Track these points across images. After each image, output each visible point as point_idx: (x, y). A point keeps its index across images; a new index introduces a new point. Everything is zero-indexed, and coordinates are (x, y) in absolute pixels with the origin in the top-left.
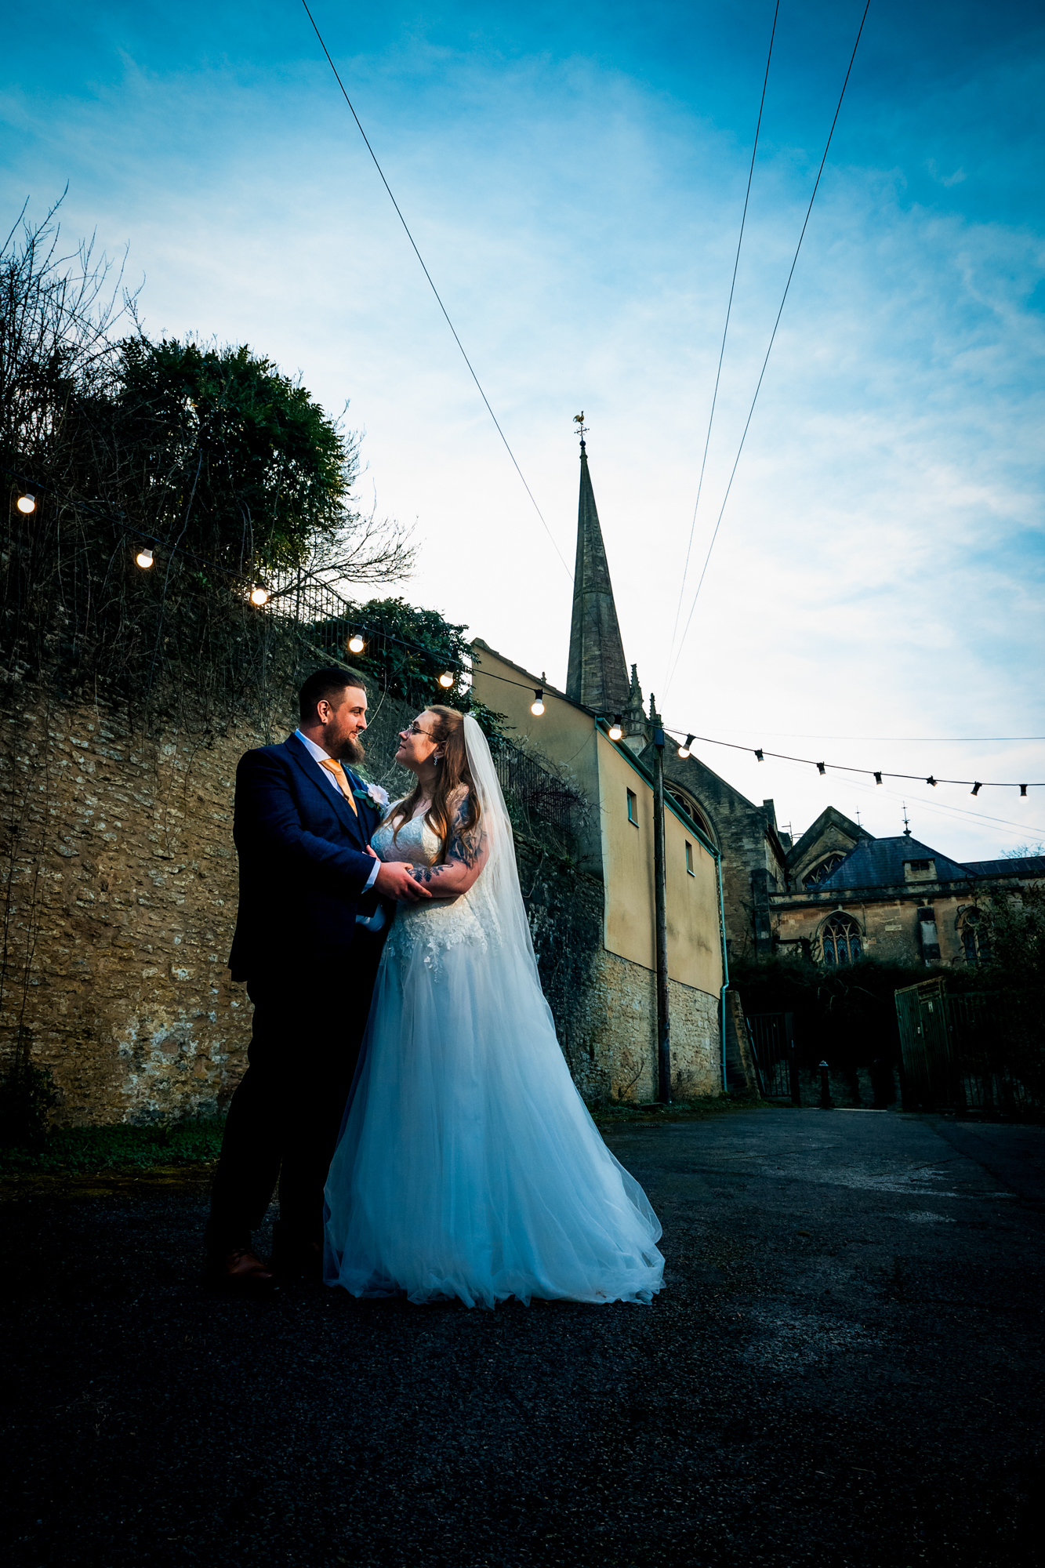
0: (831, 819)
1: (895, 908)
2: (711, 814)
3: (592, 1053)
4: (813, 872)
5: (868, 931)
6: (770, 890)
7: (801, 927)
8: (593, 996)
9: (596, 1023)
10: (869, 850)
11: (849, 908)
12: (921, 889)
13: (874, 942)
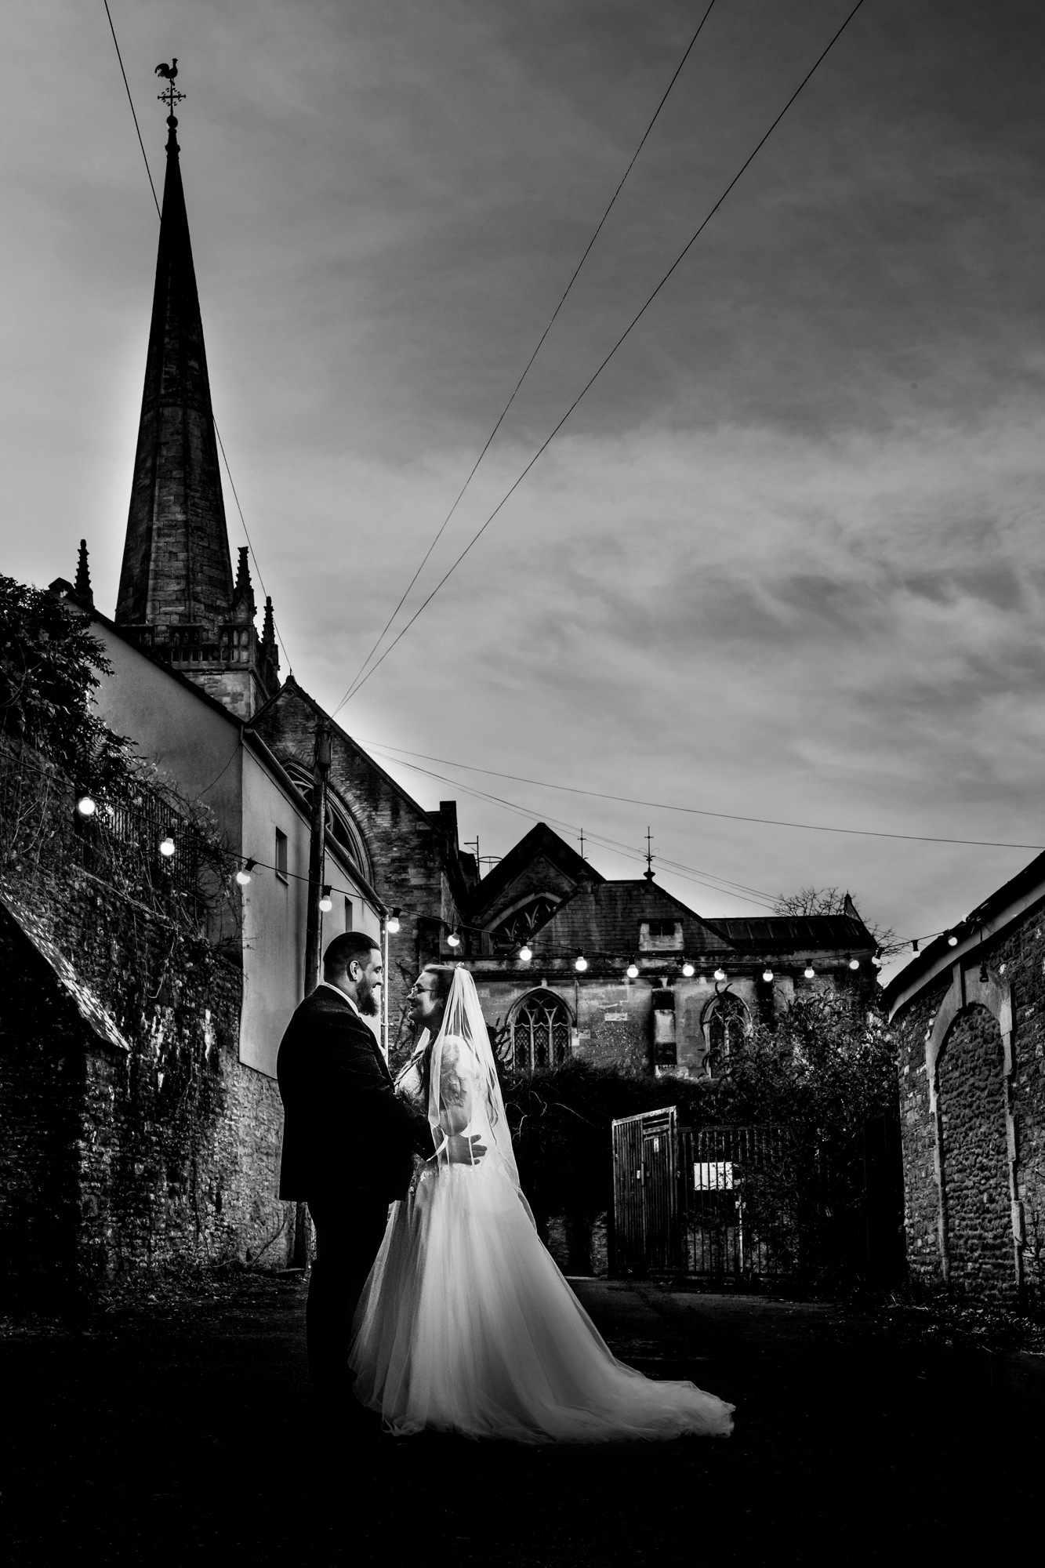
0: (540, 843)
1: (621, 988)
2: (363, 825)
3: (218, 1205)
4: (507, 923)
5: (581, 1019)
6: (444, 950)
8: (223, 1128)
9: (225, 1163)
10: (592, 898)
11: (556, 985)
12: (659, 963)
13: (588, 1037)
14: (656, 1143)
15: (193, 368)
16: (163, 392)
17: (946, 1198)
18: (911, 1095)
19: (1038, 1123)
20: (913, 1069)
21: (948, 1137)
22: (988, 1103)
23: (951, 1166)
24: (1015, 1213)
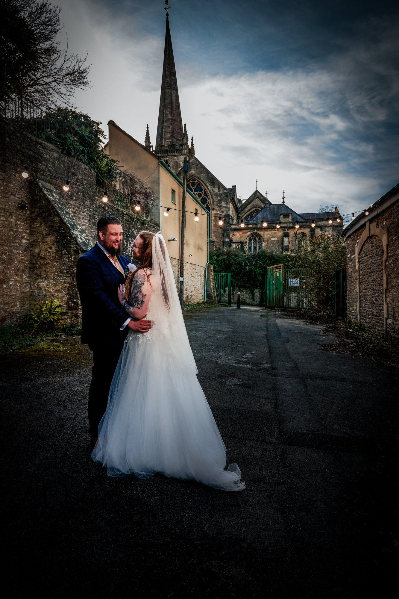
0: (257, 195)
1: (275, 231)
2: (211, 192)
4: (248, 216)
5: (265, 240)
6: (231, 223)
7: (241, 237)
10: (269, 209)
11: (259, 231)
12: (285, 225)
13: (267, 244)
14: (278, 273)
15: (173, 79)
16: (166, 86)
17: (360, 297)
18: (350, 263)
19: (396, 277)
20: (351, 255)
21: (362, 278)
22: (377, 268)
23: (362, 287)
24: (385, 307)
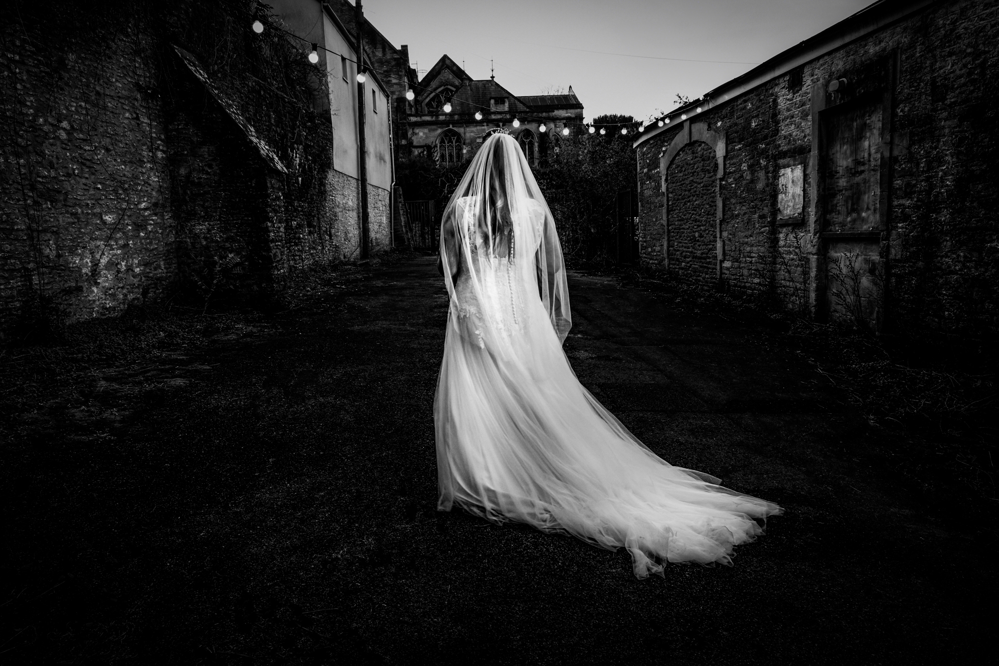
0: (445, 63)
1: (483, 128)
2: (370, 56)
3: (330, 236)
4: (433, 99)
5: (467, 141)
6: (408, 112)
7: (427, 137)
8: (329, 200)
9: (331, 216)
10: (469, 88)
11: (456, 127)
12: (499, 117)
13: (470, 149)
17: (669, 231)
18: (648, 182)
19: (740, 203)
20: (650, 170)
21: (672, 204)
22: (703, 190)
23: (672, 217)
24: (719, 245)
